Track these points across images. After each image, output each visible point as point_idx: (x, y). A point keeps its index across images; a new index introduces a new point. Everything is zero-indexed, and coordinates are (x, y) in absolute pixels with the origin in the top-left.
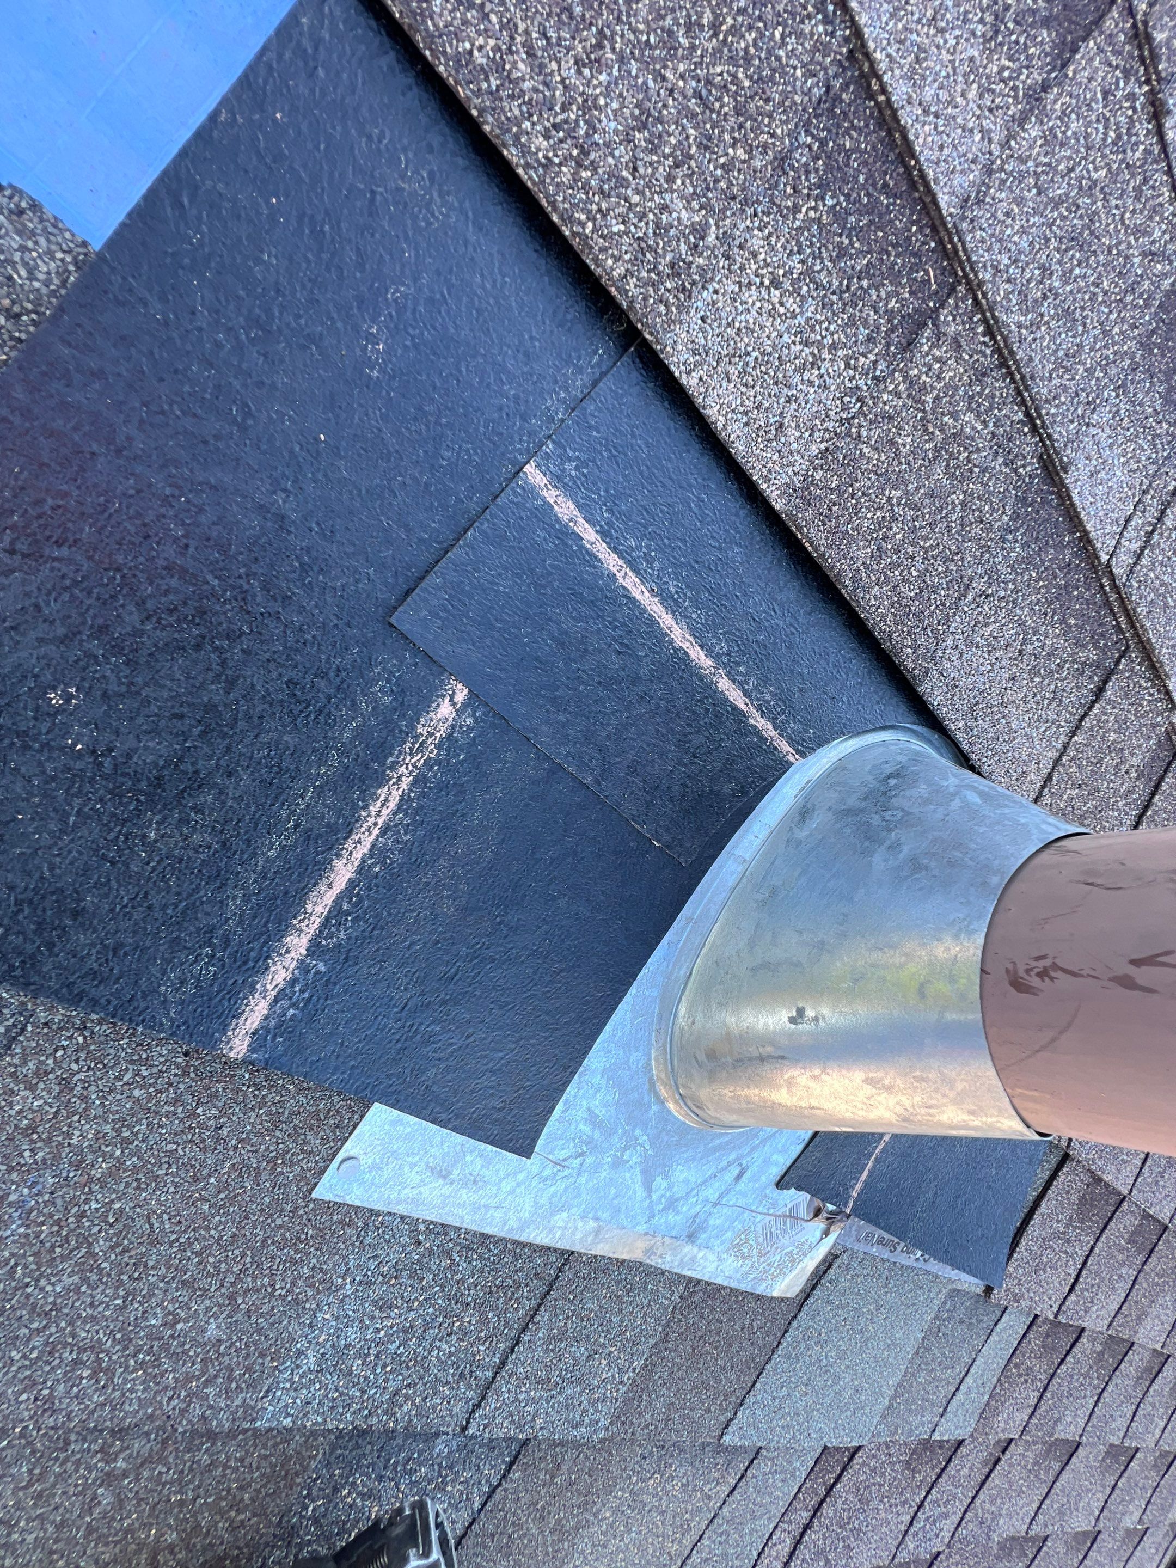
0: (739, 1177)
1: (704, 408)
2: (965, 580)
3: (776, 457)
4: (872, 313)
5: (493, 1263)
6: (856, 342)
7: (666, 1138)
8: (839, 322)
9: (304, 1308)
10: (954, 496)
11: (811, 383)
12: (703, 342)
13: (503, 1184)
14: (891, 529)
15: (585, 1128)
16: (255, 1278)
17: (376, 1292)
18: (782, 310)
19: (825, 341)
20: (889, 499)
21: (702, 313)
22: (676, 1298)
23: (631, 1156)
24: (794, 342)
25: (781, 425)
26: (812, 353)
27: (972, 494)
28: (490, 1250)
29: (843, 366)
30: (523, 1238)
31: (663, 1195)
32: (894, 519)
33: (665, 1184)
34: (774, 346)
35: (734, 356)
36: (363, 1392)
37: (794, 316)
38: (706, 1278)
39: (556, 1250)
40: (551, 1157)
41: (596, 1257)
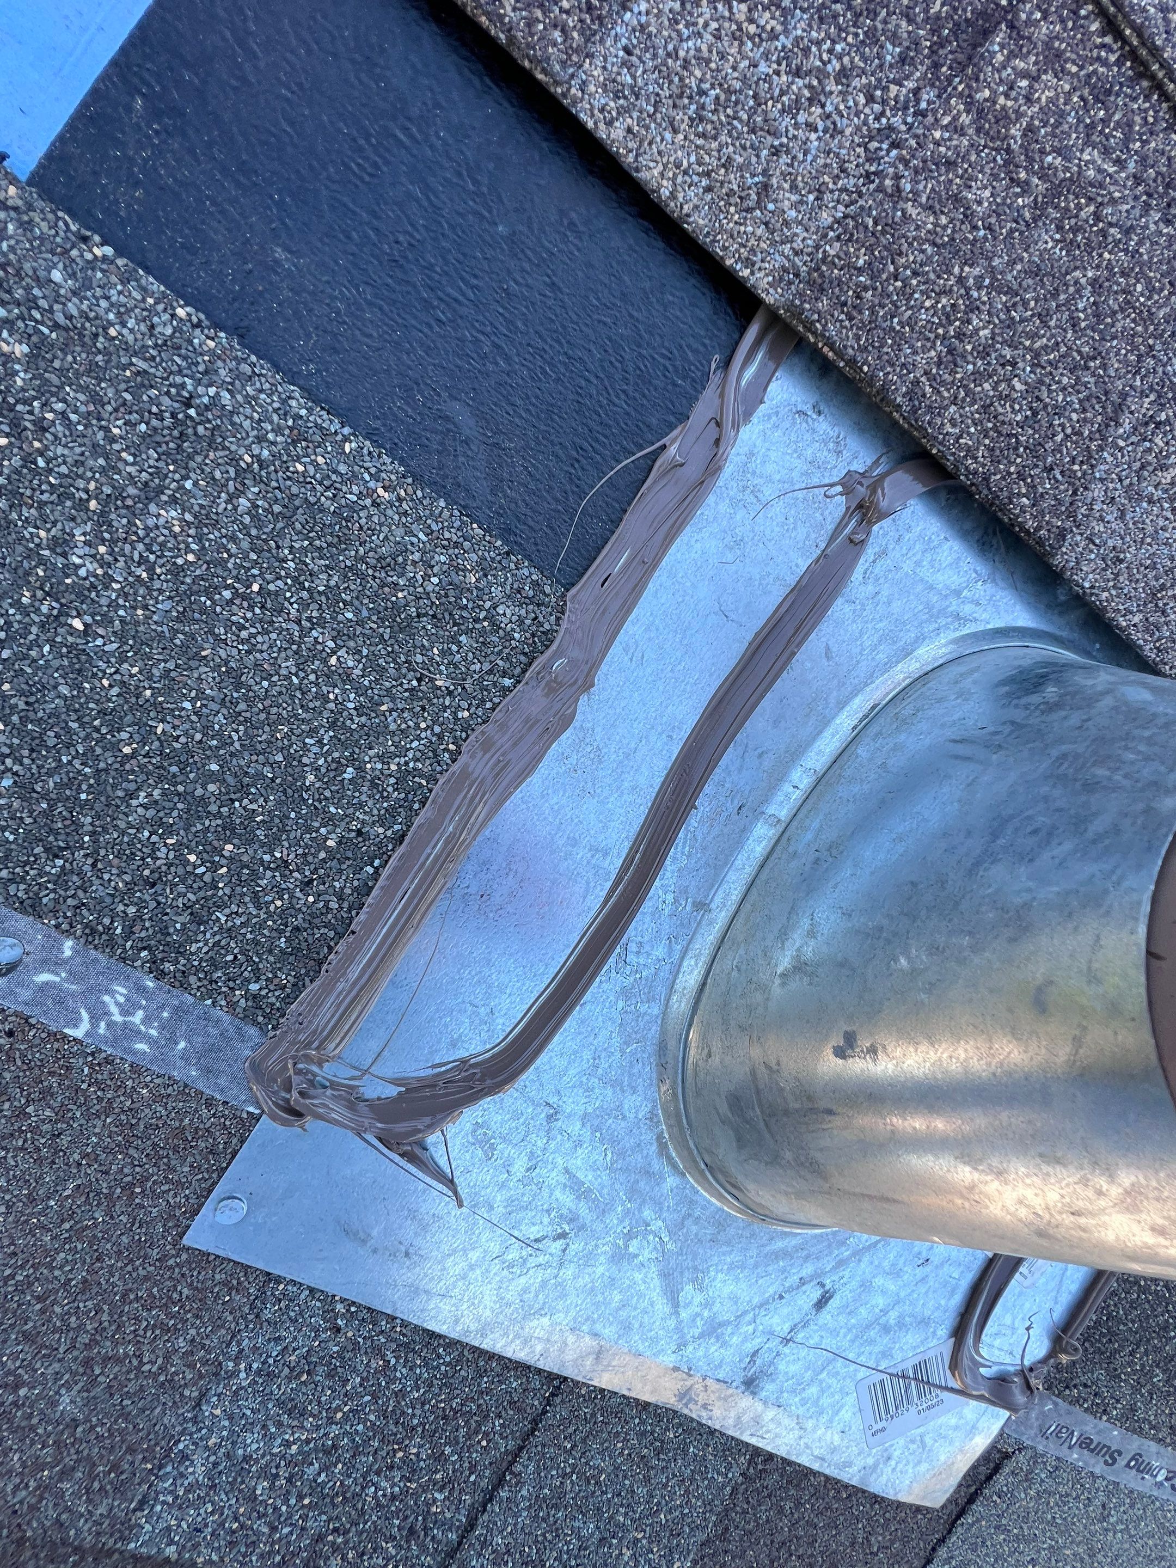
0: (821, 1304)
1: (637, 170)
2: (1114, 397)
3: (761, 231)
5: (446, 1374)
6: (881, 66)
7: (694, 1229)
8: (850, 39)
9: (182, 1395)
10: (1077, 274)
11: (812, 127)
12: (629, 80)
13: (449, 1262)
14: (969, 322)
15: (566, 1199)
16: (116, 1344)
17: (280, 1389)
18: (752, 29)
19: (829, 68)
20: (961, 280)
21: (624, 41)
22: (735, 1473)
23: (641, 1248)
24: (777, 73)
25: (766, 187)
26: (810, 87)
27: (1109, 268)
28: (439, 1356)
30: (486, 1344)
31: (697, 1315)
32: (973, 308)
33: (699, 1298)
35: (681, 96)
36: (274, 1529)
38: (782, 1452)
39: (539, 1371)
40: (516, 1233)
41: (602, 1391)
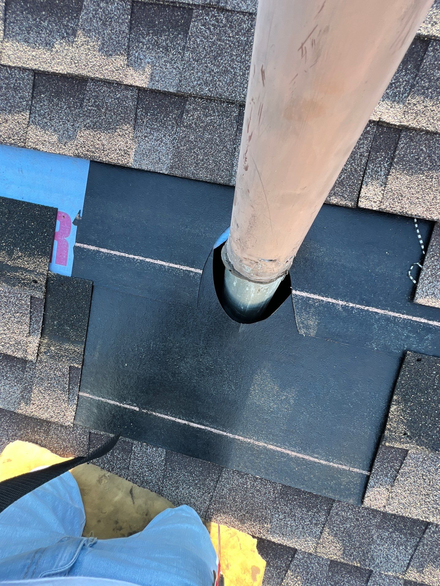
1: (142, 168)
3: (161, 165)
4: (170, 122)
6: (169, 130)
8: (163, 130)
10: (214, 137)
11: (163, 146)
14: (198, 157)
18: (149, 140)
19: (162, 136)
24: (155, 143)
25: (160, 158)
26: (160, 141)
27: (220, 132)
29: (168, 137)
34: (151, 147)
35: (143, 155)
37: (153, 138)
